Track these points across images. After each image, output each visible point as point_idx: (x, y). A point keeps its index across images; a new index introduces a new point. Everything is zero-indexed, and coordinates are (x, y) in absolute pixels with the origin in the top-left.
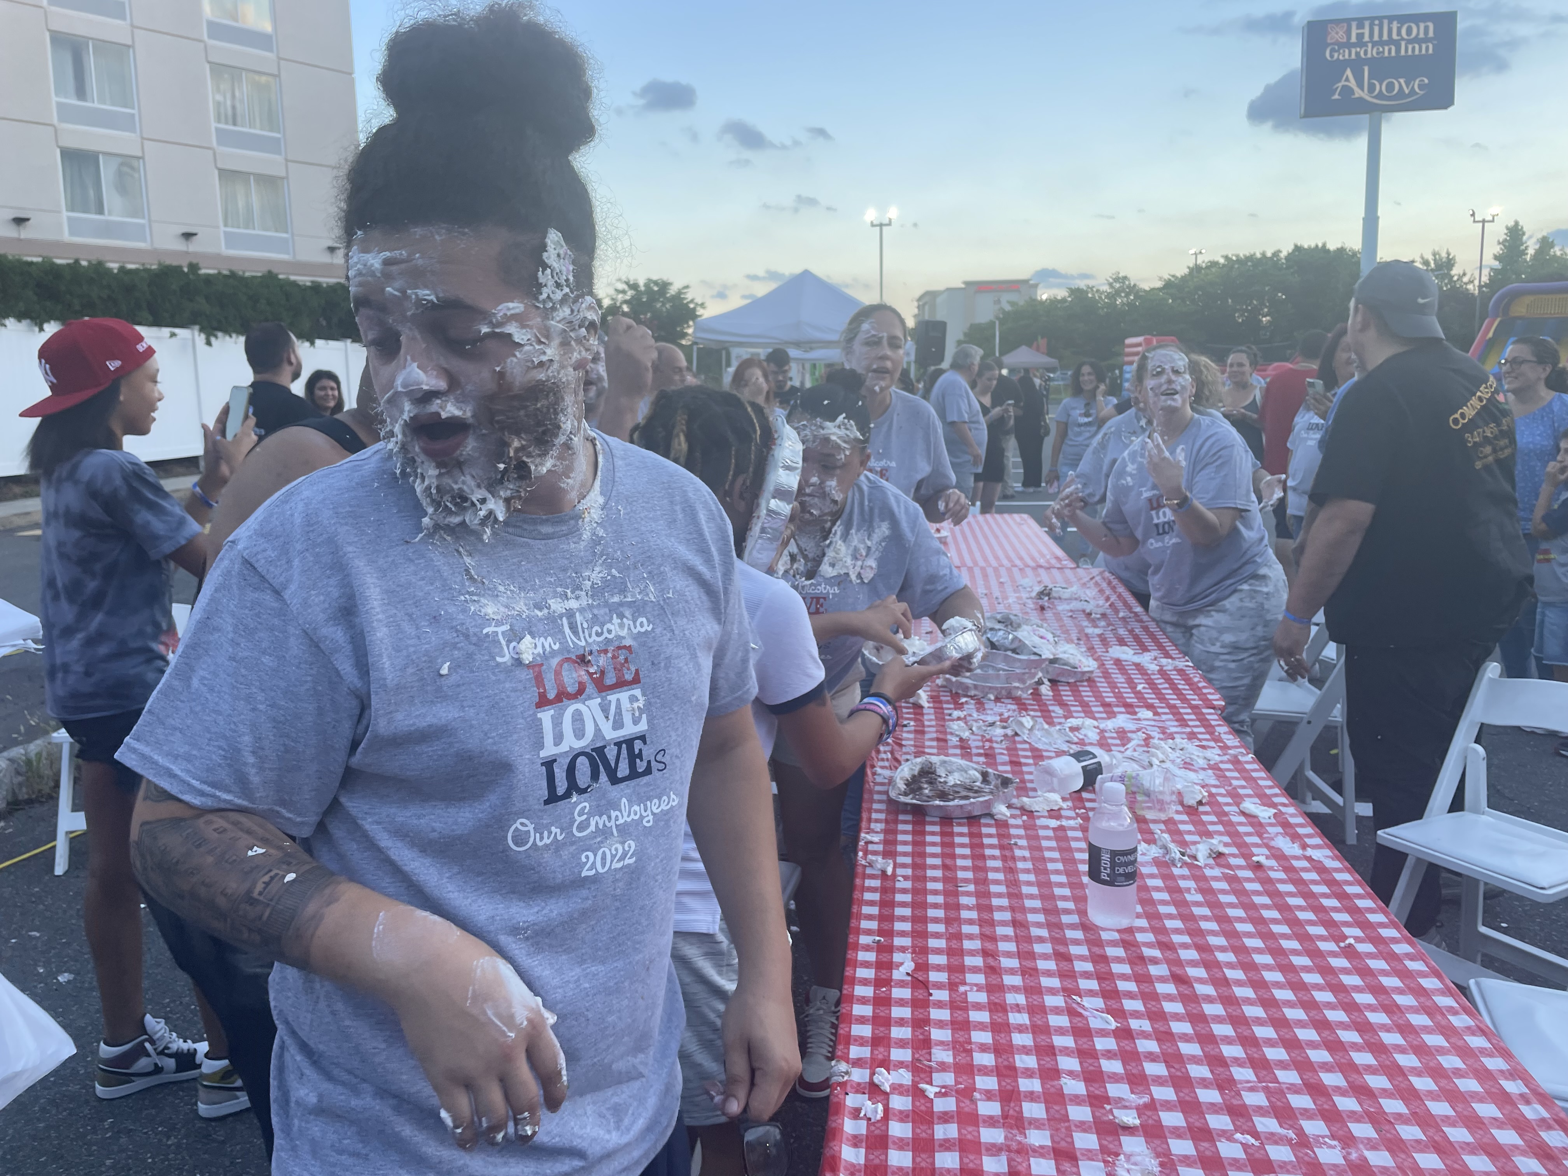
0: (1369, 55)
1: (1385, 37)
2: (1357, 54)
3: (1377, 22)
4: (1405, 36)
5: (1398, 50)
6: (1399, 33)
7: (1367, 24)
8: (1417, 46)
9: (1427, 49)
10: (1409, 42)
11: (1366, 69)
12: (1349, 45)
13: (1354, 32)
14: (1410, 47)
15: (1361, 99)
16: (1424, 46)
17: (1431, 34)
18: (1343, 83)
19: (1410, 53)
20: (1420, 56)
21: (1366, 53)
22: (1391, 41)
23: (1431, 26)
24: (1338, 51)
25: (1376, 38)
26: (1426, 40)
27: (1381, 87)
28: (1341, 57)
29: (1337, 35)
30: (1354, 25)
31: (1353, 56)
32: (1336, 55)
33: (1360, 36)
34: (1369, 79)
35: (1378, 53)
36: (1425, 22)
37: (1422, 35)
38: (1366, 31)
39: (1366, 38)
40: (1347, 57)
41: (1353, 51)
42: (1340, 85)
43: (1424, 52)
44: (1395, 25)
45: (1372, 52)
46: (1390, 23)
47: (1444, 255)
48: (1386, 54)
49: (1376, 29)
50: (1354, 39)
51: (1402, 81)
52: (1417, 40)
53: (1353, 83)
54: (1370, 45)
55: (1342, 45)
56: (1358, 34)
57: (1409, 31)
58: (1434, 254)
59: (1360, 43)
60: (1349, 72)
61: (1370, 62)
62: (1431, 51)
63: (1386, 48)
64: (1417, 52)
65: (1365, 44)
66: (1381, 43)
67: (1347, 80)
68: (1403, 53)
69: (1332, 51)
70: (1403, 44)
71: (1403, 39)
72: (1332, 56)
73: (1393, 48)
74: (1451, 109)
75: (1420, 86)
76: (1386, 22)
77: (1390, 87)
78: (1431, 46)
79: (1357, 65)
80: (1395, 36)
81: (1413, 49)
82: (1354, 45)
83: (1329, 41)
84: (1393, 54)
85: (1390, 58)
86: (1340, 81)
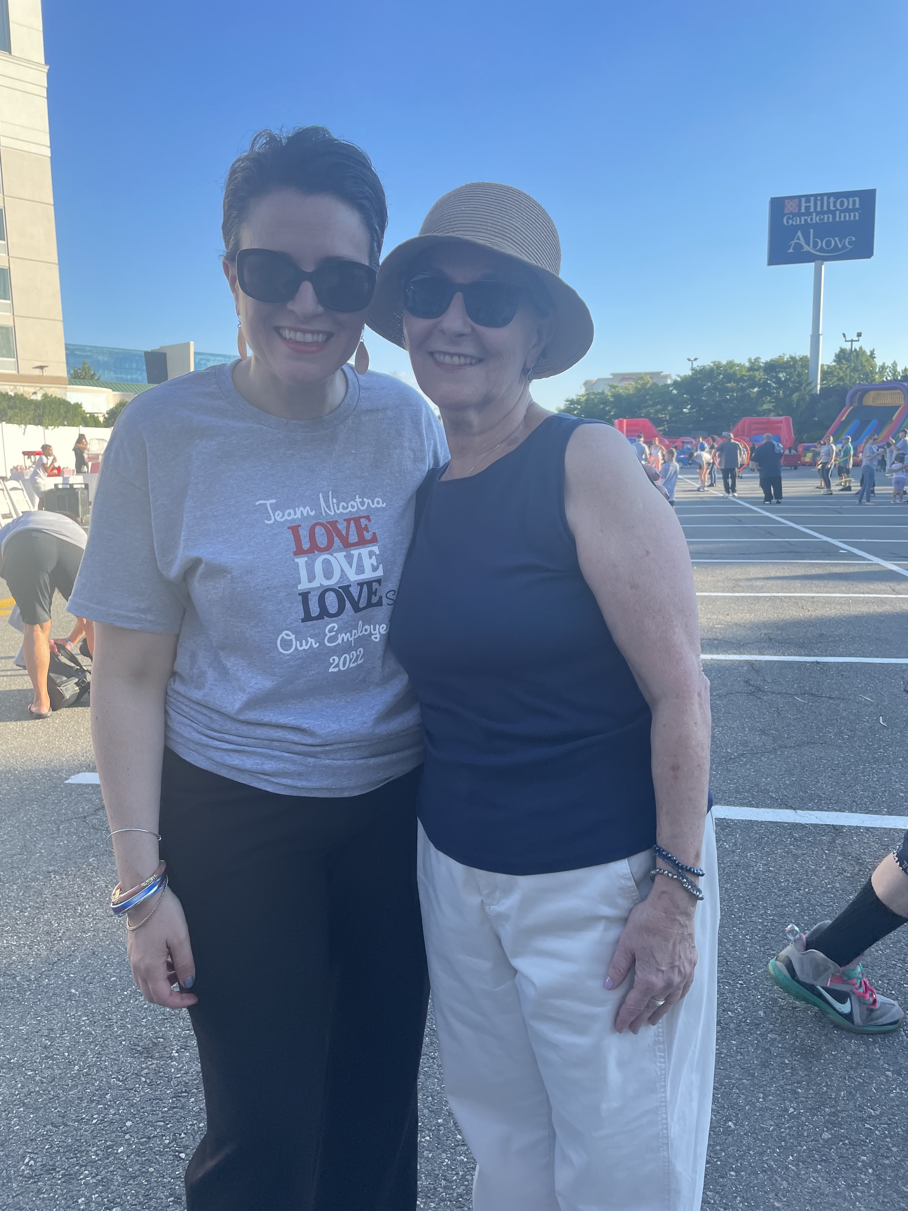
0: (814, 221)
1: (825, 209)
2: (806, 220)
3: (819, 198)
4: (839, 207)
5: (834, 217)
7: (812, 199)
8: (847, 214)
9: (855, 216)
10: (842, 211)
11: (812, 230)
12: (800, 215)
13: (803, 205)
14: (843, 215)
15: (808, 252)
16: (852, 214)
17: (857, 206)
18: (796, 241)
19: (842, 219)
20: (850, 221)
21: (811, 220)
22: (829, 211)
23: (857, 199)
24: (792, 219)
25: (819, 209)
26: (854, 210)
27: (821, 244)
28: (794, 223)
29: (790, 207)
30: (803, 200)
31: (803, 222)
32: (790, 222)
33: (808, 208)
34: (814, 238)
35: (820, 220)
36: (853, 197)
37: (851, 207)
38: (812, 204)
39: (812, 209)
40: (798, 223)
41: (803, 218)
42: (793, 242)
43: (852, 218)
44: (832, 200)
45: (816, 219)
46: (828, 198)
48: (826, 220)
49: (819, 203)
50: (803, 210)
52: (847, 210)
53: (802, 241)
54: (814, 214)
55: (795, 215)
56: (806, 207)
57: (842, 204)
59: (808, 213)
60: (799, 233)
61: (815, 226)
62: (857, 218)
63: (826, 216)
64: (847, 219)
65: (811, 214)
66: (822, 213)
67: (798, 239)
68: (837, 219)
69: (788, 218)
70: (838, 213)
71: (837, 210)
72: (788, 223)
73: (831, 216)
74: (872, 258)
75: (850, 243)
76: (825, 198)
77: (828, 244)
78: (857, 214)
79: (805, 228)
80: (832, 208)
81: (845, 216)
82: (803, 214)
83: (786, 212)
84: (831, 220)
85: (828, 223)
86: (793, 240)
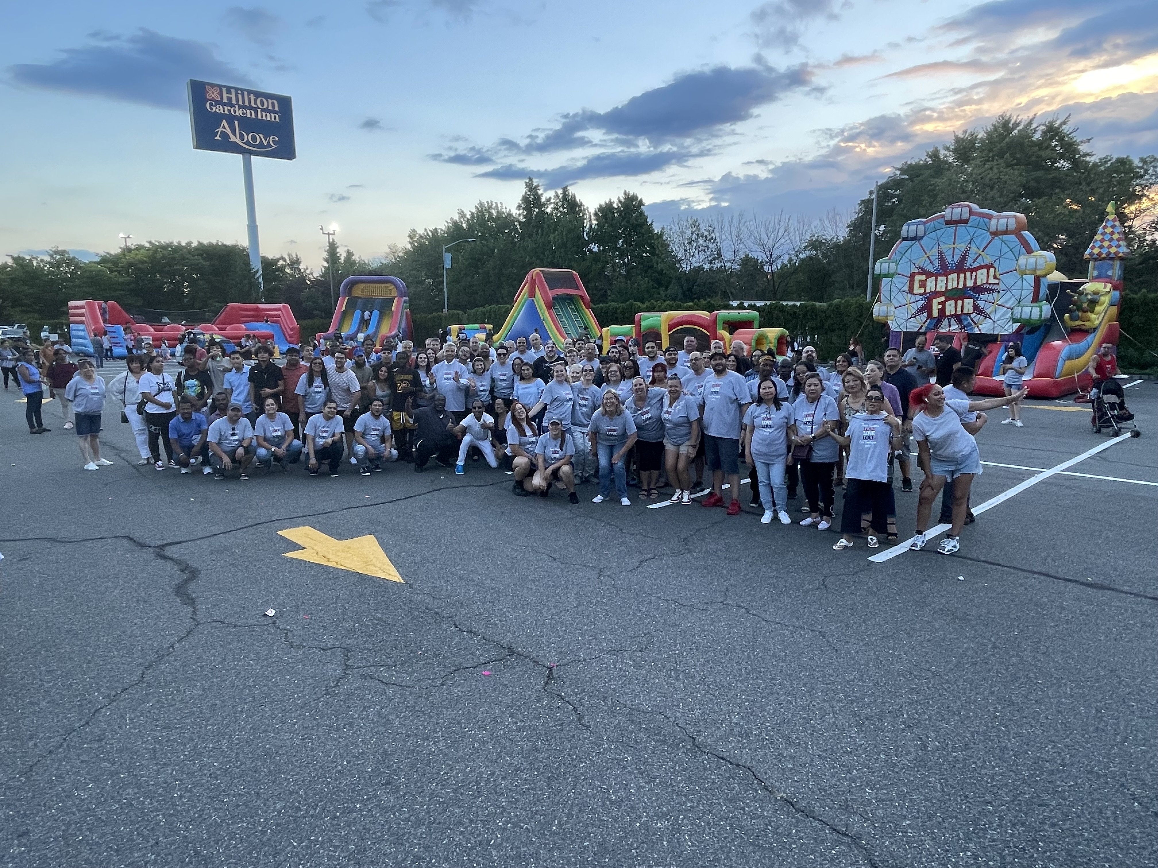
0: (237, 114)
1: (247, 104)
2: (229, 111)
3: (240, 92)
4: (259, 106)
5: (256, 114)
6: (256, 104)
7: (233, 91)
8: (268, 115)
9: (275, 118)
11: (236, 122)
12: (221, 103)
13: (225, 95)
15: (236, 143)
16: (273, 115)
17: (276, 109)
19: (264, 118)
20: (271, 122)
21: (235, 111)
22: (250, 108)
23: (276, 103)
24: (215, 106)
25: (241, 103)
26: (274, 112)
27: (248, 138)
28: (217, 111)
29: (213, 94)
30: (224, 90)
31: (226, 112)
32: (214, 108)
33: (229, 99)
34: (239, 130)
35: (243, 114)
36: (271, 99)
37: (270, 108)
38: (233, 96)
39: (234, 102)
40: (222, 111)
41: (226, 108)
42: (220, 130)
43: (273, 119)
44: (252, 97)
45: (239, 112)
46: (249, 95)
47: (294, 256)
49: (240, 96)
50: (225, 100)
51: (261, 136)
52: (266, 110)
53: (228, 131)
54: (237, 107)
55: (217, 103)
56: (227, 97)
57: (262, 103)
58: (289, 255)
59: (230, 104)
60: (224, 122)
61: (238, 118)
62: (277, 120)
63: (249, 112)
65: (233, 106)
66: (244, 107)
67: (224, 127)
68: (260, 117)
69: (211, 105)
71: (259, 108)
72: (212, 109)
73: (253, 113)
76: (246, 93)
77: (254, 138)
78: (277, 116)
80: (253, 105)
82: (226, 104)
83: (208, 98)
84: (253, 116)
85: (251, 118)
86: (219, 127)
